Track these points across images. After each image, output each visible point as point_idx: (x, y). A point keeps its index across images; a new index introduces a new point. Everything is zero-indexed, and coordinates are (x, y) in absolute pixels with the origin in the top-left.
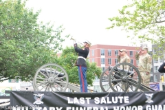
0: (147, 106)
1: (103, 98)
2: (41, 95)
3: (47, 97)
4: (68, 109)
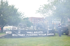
0: (47, 34)
1: (36, 32)
4: (27, 35)
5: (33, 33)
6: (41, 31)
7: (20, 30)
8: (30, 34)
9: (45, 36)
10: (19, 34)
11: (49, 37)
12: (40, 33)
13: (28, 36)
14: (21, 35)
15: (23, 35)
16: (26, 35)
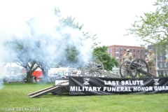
0: (155, 87)
1: (127, 82)
2: (88, 79)
3: (92, 81)
4: (105, 88)
5: (120, 84)
6: (140, 80)
7: (88, 77)
8: (112, 86)
9: (149, 91)
10: (87, 88)
11: (160, 95)
12: (137, 85)
13: (106, 91)
14: (90, 89)
15: (95, 88)
16: (102, 89)
